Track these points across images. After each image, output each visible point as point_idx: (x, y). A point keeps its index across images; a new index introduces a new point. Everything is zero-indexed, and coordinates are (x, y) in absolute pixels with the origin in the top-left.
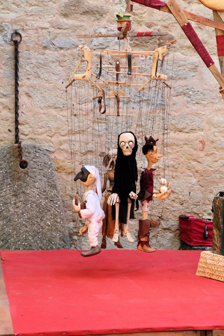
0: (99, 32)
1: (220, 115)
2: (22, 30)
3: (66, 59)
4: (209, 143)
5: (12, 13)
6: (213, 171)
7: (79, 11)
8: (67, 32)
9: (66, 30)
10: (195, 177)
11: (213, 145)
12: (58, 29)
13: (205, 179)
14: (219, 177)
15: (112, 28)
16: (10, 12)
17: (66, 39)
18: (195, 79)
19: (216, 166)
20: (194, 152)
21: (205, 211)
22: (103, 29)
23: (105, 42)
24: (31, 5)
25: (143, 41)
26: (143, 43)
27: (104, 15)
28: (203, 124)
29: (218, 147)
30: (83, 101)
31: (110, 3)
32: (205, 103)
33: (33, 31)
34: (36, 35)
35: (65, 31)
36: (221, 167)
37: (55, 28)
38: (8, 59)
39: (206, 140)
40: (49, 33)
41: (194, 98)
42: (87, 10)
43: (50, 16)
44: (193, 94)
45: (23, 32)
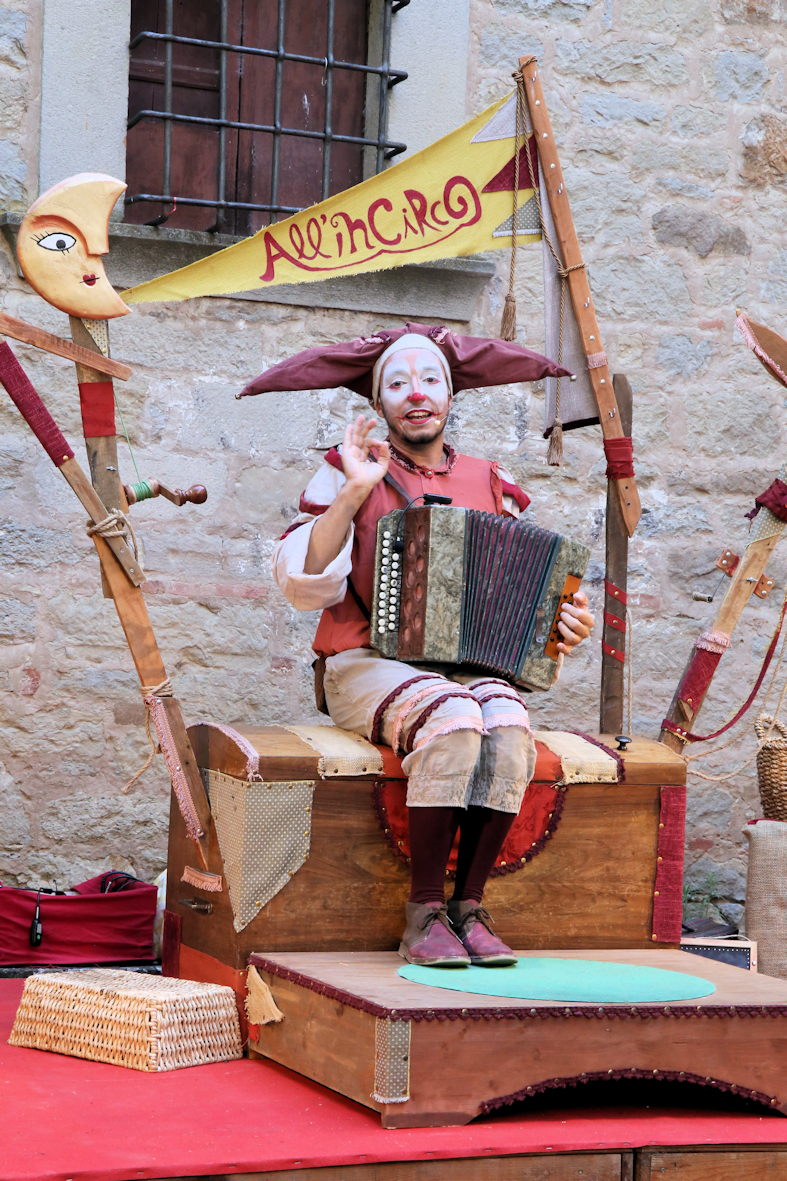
1: (82, 600)
4: (49, 675)
6: (59, 753)
10: (8, 772)
11: (63, 682)
13: (37, 777)
14: (77, 770)
18: (13, 496)
19: (69, 739)
20: (9, 701)
21: (34, 868)
28: (36, 622)
29: (74, 688)
32: (43, 563)
36: (82, 742)
39: (43, 666)
41: (12, 548)
44: (9, 537)
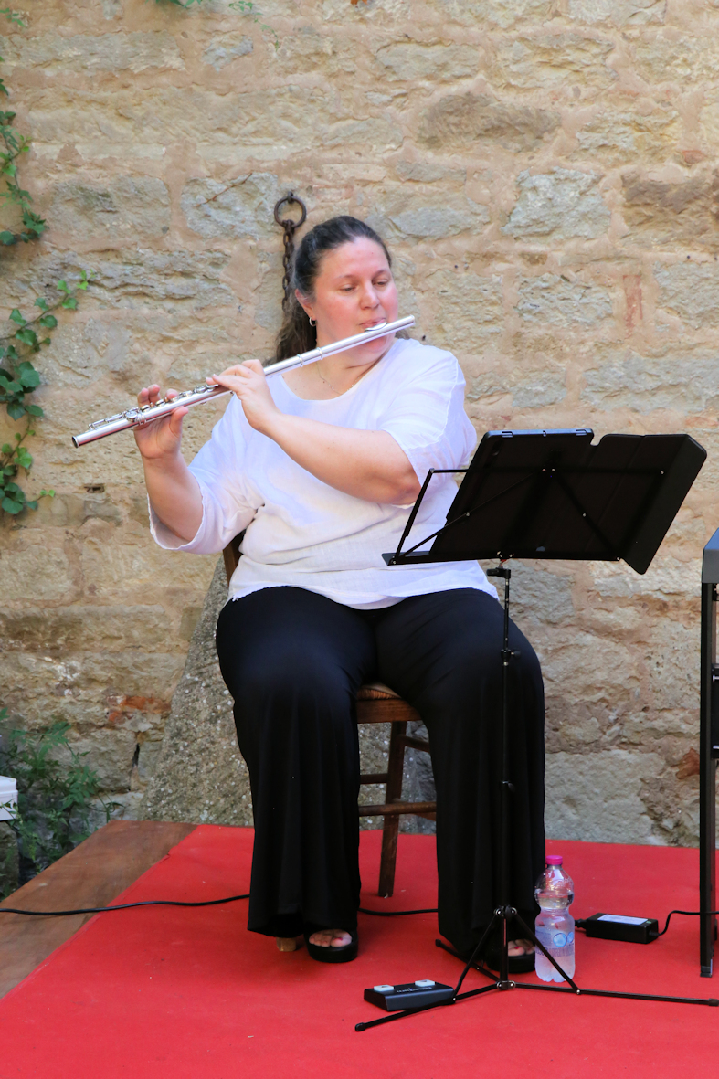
0: (530, 186)
2: (307, 189)
3: (433, 270)
5: (281, 143)
7: (471, 129)
8: (435, 189)
9: (435, 184)
12: (410, 184)
15: (572, 172)
16: (276, 140)
17: (433, 211)
22: (544, 176)
23: (549, 215)
24: (334, 118)
25: (666, 207)
26: (666, 214)
27: (546, 136)
30: (481, 391)
31: (566, 99)
33: (338, 191)
34: (348, 202)
35: (429, 187)
37: (400, 181)
38: (268, 276)
40: (384, 196)
42: (496, 123)
43: (388, 147)
45: (309, 196)
